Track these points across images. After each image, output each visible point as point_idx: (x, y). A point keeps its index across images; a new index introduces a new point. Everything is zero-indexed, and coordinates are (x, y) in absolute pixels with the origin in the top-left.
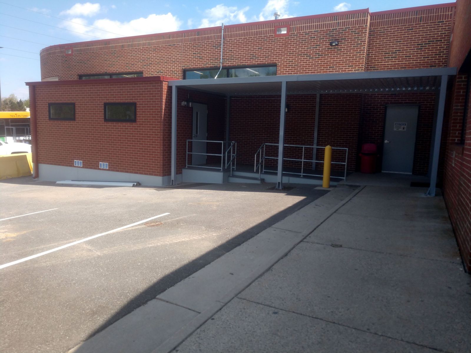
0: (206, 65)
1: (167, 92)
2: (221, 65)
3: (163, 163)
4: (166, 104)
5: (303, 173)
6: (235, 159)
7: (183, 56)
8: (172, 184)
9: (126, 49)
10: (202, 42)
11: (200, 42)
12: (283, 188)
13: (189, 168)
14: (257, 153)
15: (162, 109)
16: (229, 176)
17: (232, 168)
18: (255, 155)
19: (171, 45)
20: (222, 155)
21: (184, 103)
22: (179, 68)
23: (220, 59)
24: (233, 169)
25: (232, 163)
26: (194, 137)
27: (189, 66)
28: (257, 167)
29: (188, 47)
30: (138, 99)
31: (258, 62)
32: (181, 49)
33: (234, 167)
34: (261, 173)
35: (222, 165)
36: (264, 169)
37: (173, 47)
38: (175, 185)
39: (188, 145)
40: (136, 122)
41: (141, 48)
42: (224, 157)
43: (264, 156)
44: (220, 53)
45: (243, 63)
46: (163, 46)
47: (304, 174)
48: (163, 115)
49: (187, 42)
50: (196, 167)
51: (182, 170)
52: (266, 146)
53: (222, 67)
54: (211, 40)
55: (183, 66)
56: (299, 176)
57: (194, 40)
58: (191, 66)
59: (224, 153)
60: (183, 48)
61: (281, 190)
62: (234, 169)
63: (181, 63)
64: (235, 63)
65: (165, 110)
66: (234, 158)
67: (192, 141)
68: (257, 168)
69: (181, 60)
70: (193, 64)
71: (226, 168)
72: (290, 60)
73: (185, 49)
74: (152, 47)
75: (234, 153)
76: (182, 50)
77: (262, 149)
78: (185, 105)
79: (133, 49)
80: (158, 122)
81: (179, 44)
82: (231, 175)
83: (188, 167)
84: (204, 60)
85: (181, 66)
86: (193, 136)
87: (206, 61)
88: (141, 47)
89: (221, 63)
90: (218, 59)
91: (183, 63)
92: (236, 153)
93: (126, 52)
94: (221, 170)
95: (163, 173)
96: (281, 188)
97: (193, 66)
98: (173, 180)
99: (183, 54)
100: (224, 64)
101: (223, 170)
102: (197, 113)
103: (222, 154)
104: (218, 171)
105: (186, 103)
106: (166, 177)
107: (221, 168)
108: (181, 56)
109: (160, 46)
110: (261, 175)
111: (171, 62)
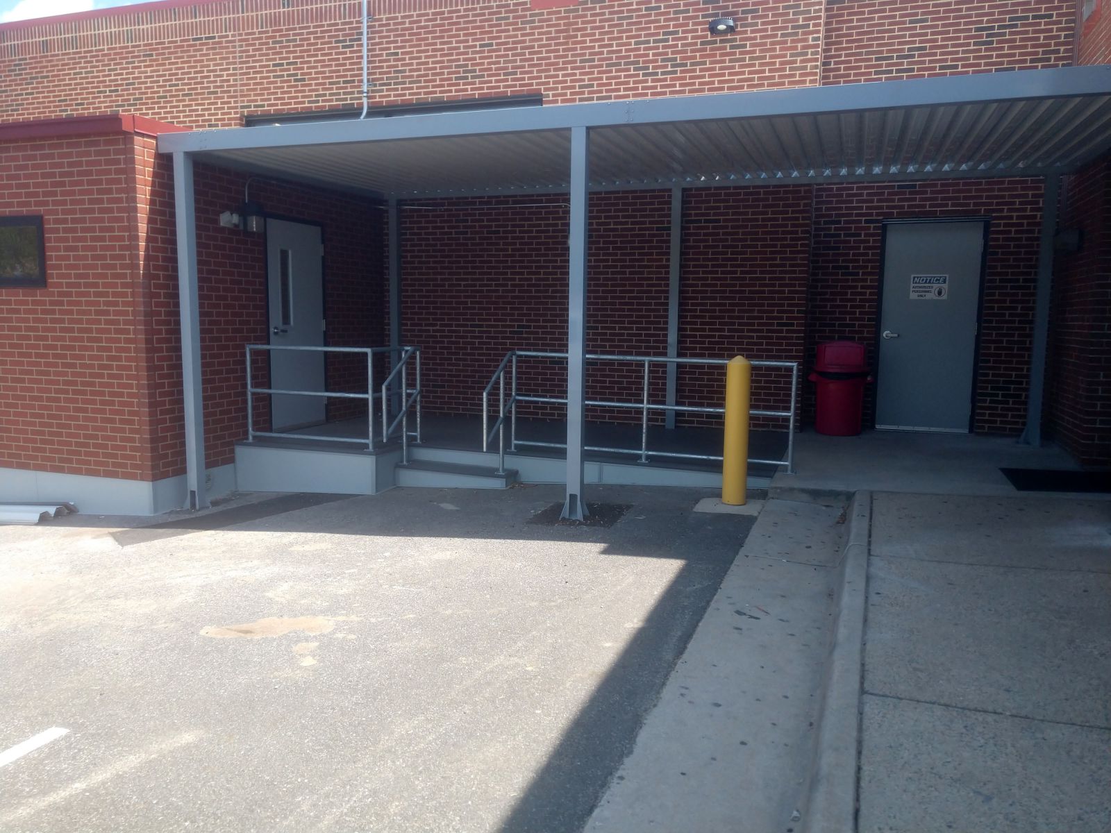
0: (318, 102)
1: (155, 175)
2: (365, 101)
3: (152, 432)
4: (151, 221)
5: (648, 449)
6: (418, 407)
7: (241, 74)
8: (193, 505)
9: (58, 55)
10: (301, 28)
11: (295, 29)
12: (587, 513)
13: (260, 442)
14: (489, 386)
15: (137, 238)
16: (399, 466)
17: (408, 437)
18: (485, 394)
19: (201, 39)
20: (369, 396)
21: (228, 219)
22: (230, 113)
23: (361, 81)
24: (411, 439)
25: (404, 419)
26: (276, 333)
27: (263, 106)
28: (492, 435)
29: (254, 45)
30: (46, 203)
31: (482, 88)
32: (235, 52)
33: (416, 431)
34: (505, 452)
35: (371, 429)
36: (516, 439)
37: (208, 44)
38: (201, 508)
39: (253, 362)
40: (46, 286)
41: (103, 50)
42: (377, 402)
43: (513, 394)
44: (360, 63)
45: (435, 92)
46: (176, 42)
47: (650, 453)
48: (142, 258)
49: (253, 29)
50: (280, 438)
51: (233, 451)
52: (520, 360)
53: (369, 108)
54: (330, 20)
55: (242, 107)
56: (633, 460)
57: (275, 21)
58: (269, 105)
59: (377, 389)
60: (241, 46)
61: (581, 523)
62: (415, 438)
63: (236, 97)
64: (410, 94)
65: (148, 240)
66: (415, 401)
67: (269, 351)
68: (490, 440)
69: (235, 86)
70: (275, 99)
71: (385, 440)
72: (584, 80)
73: (248, 51)
74: (139, 46)
75: (411, 385)
76: (238, 55)
77: (506, 373)
78: (236, 226)
79: (80, 53)
80: (124, 285)
81: (227, 36)
82: (405, 463)
83: (254, 437)
84: (310, 85)
85: (236, 107)
86: (272, 330)
87: (317, 90)
88: (104, 45)
89: (365, 95)
90: (354, 82)
91: (242, 96)
92: (422, 386)
93: (57, 65)
94: (366, 446)
95: (153, 467)
96: (579, 515)
97: (277, 105)
98: (193, 493)
99: (241, 68)
100: (375, 97)
101: (375, 447)
102: (284, 255)
103: (370, 391)
104: (360, 449)
105: (235, 219)
106: (168, 484)
107: (369, 441)
108: (235, 75)
109: (164, 43)
110: (507, 458)
111: (203, 93)
